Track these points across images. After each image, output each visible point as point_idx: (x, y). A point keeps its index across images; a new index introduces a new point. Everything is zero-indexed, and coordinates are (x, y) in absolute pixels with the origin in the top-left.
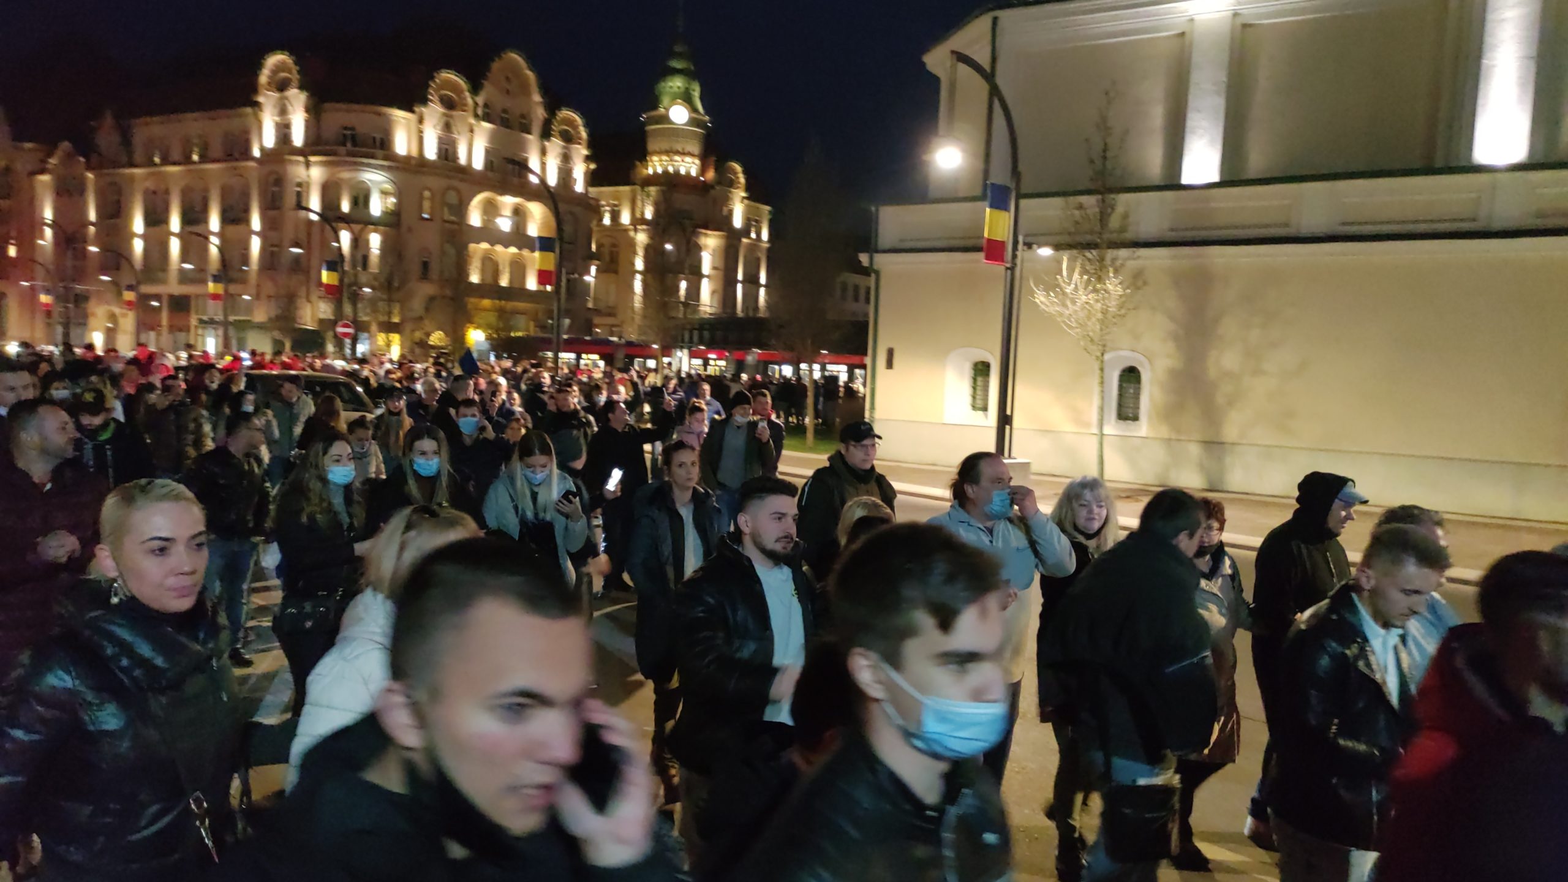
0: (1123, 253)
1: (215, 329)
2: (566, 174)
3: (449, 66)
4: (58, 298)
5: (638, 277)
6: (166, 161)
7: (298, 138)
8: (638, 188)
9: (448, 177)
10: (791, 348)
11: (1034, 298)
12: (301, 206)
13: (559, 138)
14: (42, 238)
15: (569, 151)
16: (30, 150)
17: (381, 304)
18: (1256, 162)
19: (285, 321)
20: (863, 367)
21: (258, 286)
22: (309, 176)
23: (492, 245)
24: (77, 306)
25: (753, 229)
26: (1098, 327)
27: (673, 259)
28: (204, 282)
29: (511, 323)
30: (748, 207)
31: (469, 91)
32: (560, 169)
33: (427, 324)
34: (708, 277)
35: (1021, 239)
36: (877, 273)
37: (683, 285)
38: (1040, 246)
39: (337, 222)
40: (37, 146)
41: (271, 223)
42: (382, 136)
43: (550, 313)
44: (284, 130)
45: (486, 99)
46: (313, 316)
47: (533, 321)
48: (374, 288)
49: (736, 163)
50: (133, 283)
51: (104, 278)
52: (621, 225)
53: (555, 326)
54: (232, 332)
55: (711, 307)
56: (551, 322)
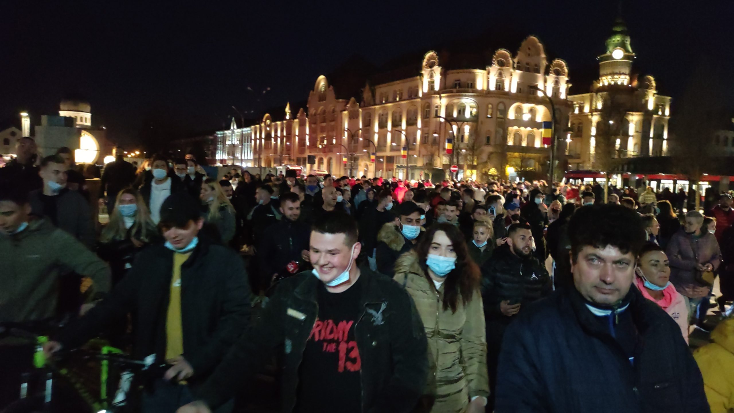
1: (403, 169)
2: (556, 91)
3: (502, 47)
4: (348, 159)
5: (593, 138)
6: (387, 102)
7: (437, 88)
8: (594, 94)
9: (499, 97)
12: (437, 116)
13: (554, 74)
14: (344, 136)
15: (559, 80)
16: (343, 102)
17: (469, 157)
19: (430, 165)
21: (419, 151)
22: (441, 103)
23: (519, 127)
24: (355, 161)
25: (660, 110)
27: (615, 129)
28: (399, 150)
29: (528, 163)
30: (657, 98)
31: (511, 57)
32: (553, 88)
33: (488, 165)
34: (632, 136)
37: (618, 142)
39: (452, 122)
40: (344, 100)
41: (425, 124)
42: (472, 82)
43: (548, 158)
44: (431, 84)
45: (518, 60)
46: (440, 163)
47: (538, 162)
48: (466, 150)
49: (651, 76)
50: (374, 152)
51: (365, 150)
52: (584, 113)
53: (551, 164)
54: (409, 171)
55: (634, 152)
56: (548, 162)
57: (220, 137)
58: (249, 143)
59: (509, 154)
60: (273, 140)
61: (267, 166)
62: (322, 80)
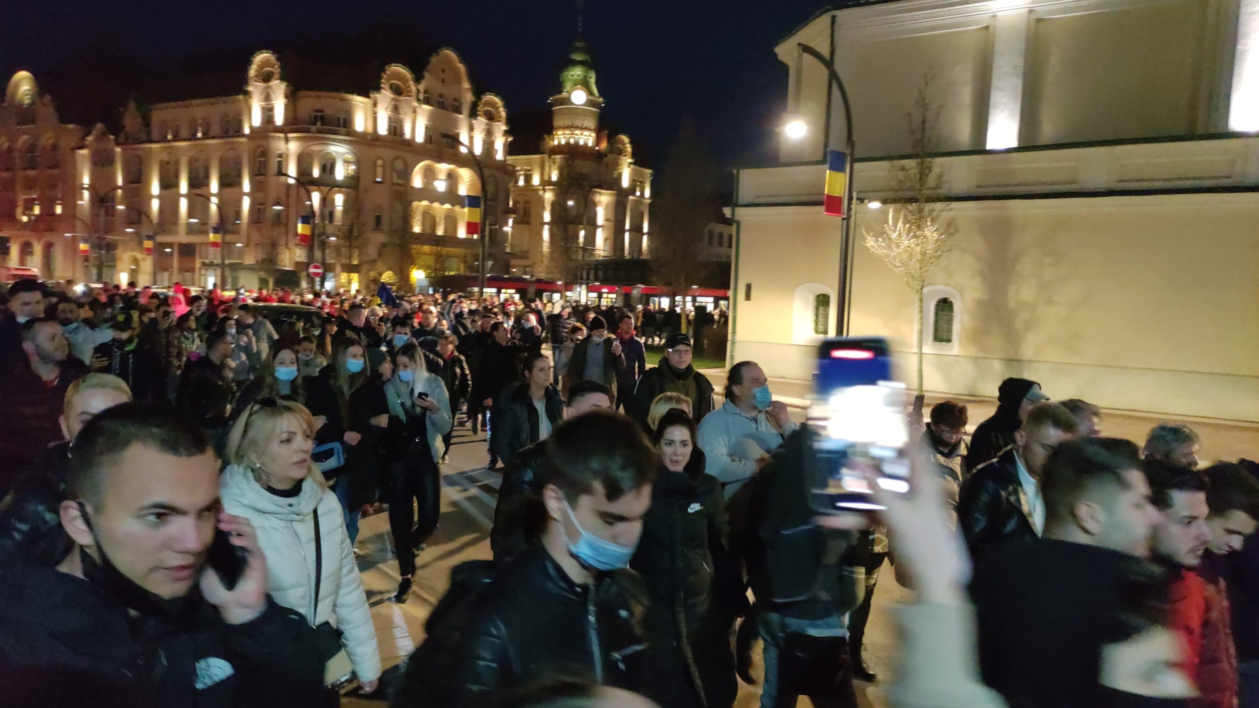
0: (939, 206)
1: (214, 270)
2: (489, 145)
3: (397, 61)
4: (92, 247)
5: (546, 227)
6: (176, 138)
7: (279, 119)
8: (546, 156)
9: (397, 149)
10: (669, 284)
11: (866, 242)
12: (281, 173)
13: (484, 117)
14: (82, 199)
15: (492, 127)
16: (72, 130)
17: (343, 250)
18: (1048, 131)
19: (269, 263)
20: (726, 298)
21: (248, 236)
22: (287, 149)
23: (431, 202)
24: (108, 252)
25: (638, 189)
26: (918, 266)
27: (576, 213)
28: (206, 233)
29: (446, 265)
30: (633, 169)
31: (413, 81)
32: (484, 141)
33: (380, 265)
34: (601, 226)
35: (855, 195)
36: (738, 223)
37: (582, 233)
38: (870, 201)
39: (310, 185)
40: (78, 127)
41: (258, 187)
42: (345, 117)
43: (477, 256)
44: (268, 113)
45: (426, 87)
46: (291, 259)
47: (463, 263)
48: (338, 237)
49: (624, 135)
50: (151, 234)
51: (129, 230)
52: (532, 186)
53: (481, 266)
54: (228, 273)
55: (604, 251)
56: (477, 263)
59: (415, 248)
62: (23, 81)
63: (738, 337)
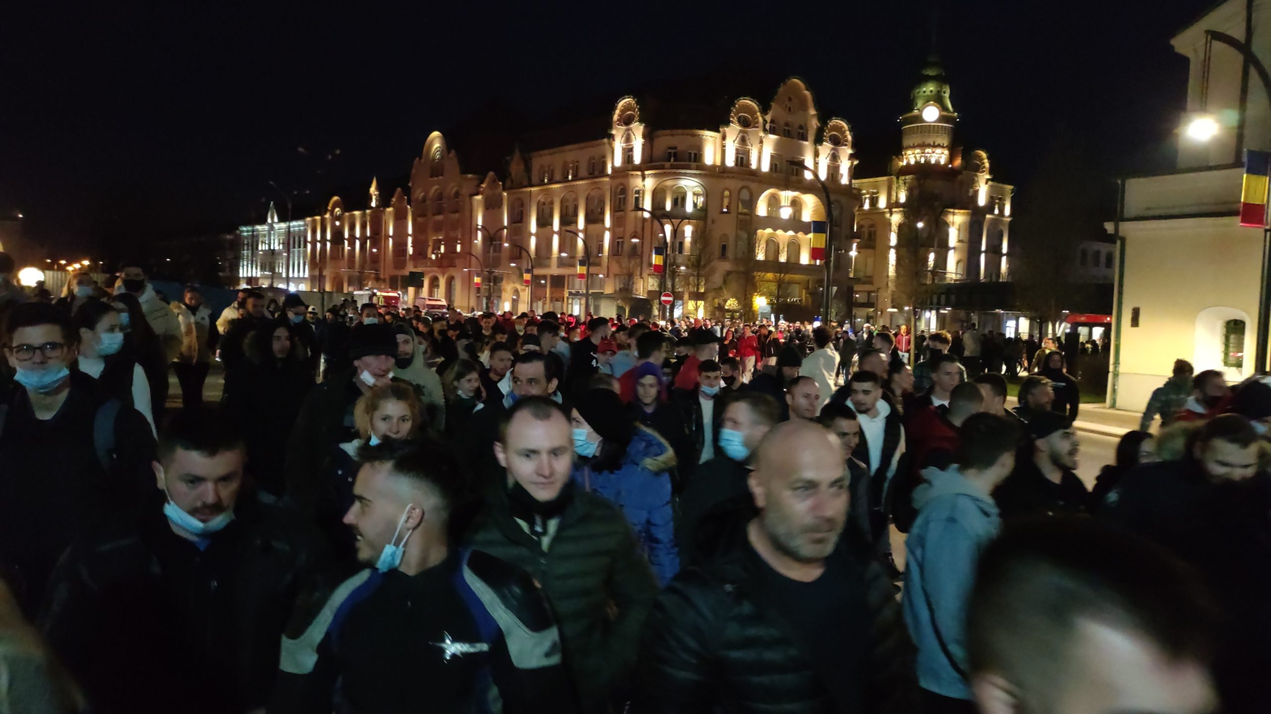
1: (580, 298)
2: (834, 171)
3: (745, 95)
4: (483, 280)
5: (893, 251)
6: (551, 181)
7: (637, 159)
8: (894, 178)
9: (743, 180)
12: (639, 208)
13: (830, 142)
15: (837, 151)
16: (471, 179)
17: (691, 279)
19: (625, 292)
21: (608, 267)
22: (644, 186)
23: (775, 230)
24: (495, 283)
25: (997, 207)
27: (925, 235)
28: (574, 266)
29: (788, 291)
30: (991, 186)
31: (761, 113)
32: (829, 166)
33: (725, 293)
34: (954, 248)
36: (1123, 240)
37: (932, 257)
39: (663, 218)
40: (475, 176)
41: (618, 222)
42: (695, 152)
43: (820, 282)
44: (628, 153)
45: (772, 117)
46: (644, 289)
47: (805, 289)
48: (687, 267)
49: (982, 151)
50: (530, 268)
51: (513, 265)
52: (878, 209)
53: (825, 292)
54: (591, 301)
55: (956, 274)
56: (821, 289)
57: (247, 237)
58: (302, 249)
59: (758, 275)
60: (346, 243)
61: (335, 290)
62: (436, 140)
63: (1122, 369)
